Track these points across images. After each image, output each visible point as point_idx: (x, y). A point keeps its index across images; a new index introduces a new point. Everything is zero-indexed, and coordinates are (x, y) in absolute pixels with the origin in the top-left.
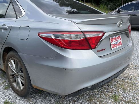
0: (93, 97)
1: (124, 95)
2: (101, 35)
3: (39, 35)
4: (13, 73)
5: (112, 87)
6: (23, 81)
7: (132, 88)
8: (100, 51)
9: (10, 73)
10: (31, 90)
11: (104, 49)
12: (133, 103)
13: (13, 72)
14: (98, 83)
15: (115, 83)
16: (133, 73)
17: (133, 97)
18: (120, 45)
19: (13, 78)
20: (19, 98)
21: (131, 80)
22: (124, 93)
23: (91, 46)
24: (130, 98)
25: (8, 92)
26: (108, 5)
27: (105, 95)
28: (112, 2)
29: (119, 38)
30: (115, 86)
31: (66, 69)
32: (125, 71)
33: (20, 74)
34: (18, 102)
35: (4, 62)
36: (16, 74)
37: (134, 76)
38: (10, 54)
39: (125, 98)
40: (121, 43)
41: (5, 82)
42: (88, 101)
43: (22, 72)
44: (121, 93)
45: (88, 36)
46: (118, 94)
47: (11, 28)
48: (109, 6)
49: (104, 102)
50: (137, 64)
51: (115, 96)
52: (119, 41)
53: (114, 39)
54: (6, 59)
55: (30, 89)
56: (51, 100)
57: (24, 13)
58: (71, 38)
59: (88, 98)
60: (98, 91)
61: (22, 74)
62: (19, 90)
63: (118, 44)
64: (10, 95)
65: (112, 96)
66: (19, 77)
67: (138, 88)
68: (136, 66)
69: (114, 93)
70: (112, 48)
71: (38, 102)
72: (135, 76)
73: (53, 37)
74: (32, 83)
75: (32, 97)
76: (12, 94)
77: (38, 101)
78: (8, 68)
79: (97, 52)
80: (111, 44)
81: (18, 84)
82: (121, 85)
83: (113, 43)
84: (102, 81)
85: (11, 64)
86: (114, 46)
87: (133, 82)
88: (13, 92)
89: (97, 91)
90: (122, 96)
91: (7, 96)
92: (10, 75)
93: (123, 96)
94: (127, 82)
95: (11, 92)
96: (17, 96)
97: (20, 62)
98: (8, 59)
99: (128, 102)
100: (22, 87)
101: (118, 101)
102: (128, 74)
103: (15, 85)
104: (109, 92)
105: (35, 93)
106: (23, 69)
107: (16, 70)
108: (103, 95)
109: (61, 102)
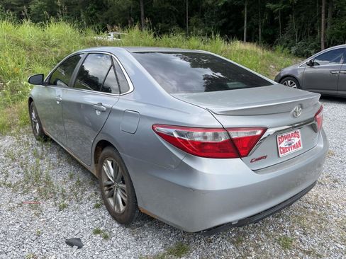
0: (244, 236)
1: (304, 238)
2: (259, 132)
3: (153, 128)
4: (110, 183)
5: (281, 220)
6: (124, 199)
7: (321, 227)
8: (257, 160)
9: (105, 181)
10: (136, 215)
11: (266, 157)
12: (318, 255)
13: (109, 180)
14: (250, 217)
15: (287, 214)
16: (327, 196)
17: (319, 245)
18: (297, 147)
19: (110, 190)
20: (117, 225)
21: (320, 210)
22: (304, 234)
23: (240, 151)
24: (313, 246)
25: (100, 213)
26: (292, 46)
27: (266, 235)
28: (300, 40)
29: (296, 135)
30: (288, 219)
31: (194, 190)
32: (313, 190)
33: (120, 185)
34: (114, 232)
35: (96, 162)
36: (113, 184)
37: (327, 202)
38: (106, 151)
39: (303, 244)
40: (300, 144)
41: (96, 193)
42: (233, 243)
43: (124, 183)
44: (298, 233)
45: (234, 135)
46: (292, 235)
47: (110, 111)
48: (293, 49)
49: (263, 249)
50: (338, 177)
51: (285, 238)
52: (296, 140)
53: (286, 137)
54: (100, 158)
55: (135, 213)
56: (169, 235)
57: (131, 88)
58: (205, 138)
59: (235, 237)
60: (254, 227)
61: (124, 186)
62: (118, 212)
63: (294, 147)
64: (102, 218)
65: (280, 239)
66: (119, 191)
67: (331, 226)
68: (335, 181)
69: (285, 233)
70: (280, 155)
71: (147, 236)
72: (330, 202)
73: (176, 136)
74: (139, 205)
75: (138, 226)
76: (106, 216)
77: (147, 233)
78: (103, 173)
79: (251, 162)
80: (279, 146)
81: (116, 202)
82: (300, 219)
83: (283, 145)
84: (259, 214)
85: (108, 167)
86: (285, 150)
87: (325, 214)
88: (107, 213)
89: (251, 225)
90: (298, 241)
91: (99, 219)
92: (104, 185)
93: (301, 240)
94: (312, 213)
95: (104, 213)
96: (114, 222)
97: (121, 166)
98: (102, 158)
99: (309, 253)
100: (122, 208)
101: (290, 249)
102: (317, 196)
103: (111, 201)
104: (274, 230)
105: (143, 220)
106: (126, 179)
107: (115, 179)
108: (263, 236)
109: (185, 240)
